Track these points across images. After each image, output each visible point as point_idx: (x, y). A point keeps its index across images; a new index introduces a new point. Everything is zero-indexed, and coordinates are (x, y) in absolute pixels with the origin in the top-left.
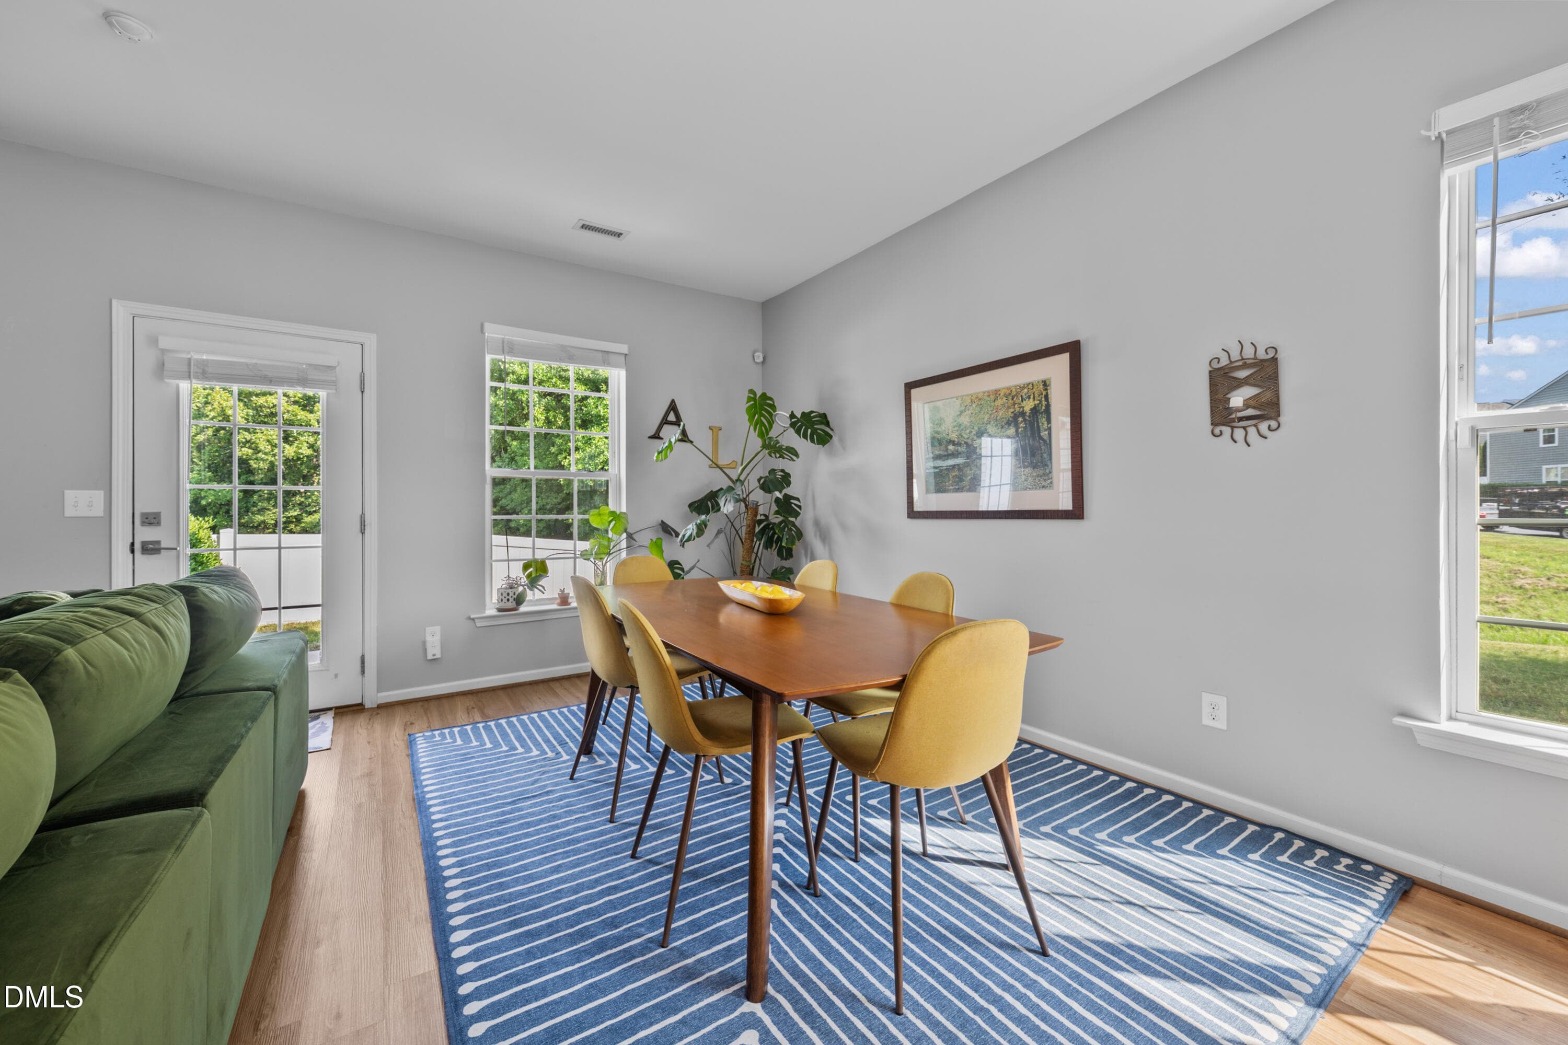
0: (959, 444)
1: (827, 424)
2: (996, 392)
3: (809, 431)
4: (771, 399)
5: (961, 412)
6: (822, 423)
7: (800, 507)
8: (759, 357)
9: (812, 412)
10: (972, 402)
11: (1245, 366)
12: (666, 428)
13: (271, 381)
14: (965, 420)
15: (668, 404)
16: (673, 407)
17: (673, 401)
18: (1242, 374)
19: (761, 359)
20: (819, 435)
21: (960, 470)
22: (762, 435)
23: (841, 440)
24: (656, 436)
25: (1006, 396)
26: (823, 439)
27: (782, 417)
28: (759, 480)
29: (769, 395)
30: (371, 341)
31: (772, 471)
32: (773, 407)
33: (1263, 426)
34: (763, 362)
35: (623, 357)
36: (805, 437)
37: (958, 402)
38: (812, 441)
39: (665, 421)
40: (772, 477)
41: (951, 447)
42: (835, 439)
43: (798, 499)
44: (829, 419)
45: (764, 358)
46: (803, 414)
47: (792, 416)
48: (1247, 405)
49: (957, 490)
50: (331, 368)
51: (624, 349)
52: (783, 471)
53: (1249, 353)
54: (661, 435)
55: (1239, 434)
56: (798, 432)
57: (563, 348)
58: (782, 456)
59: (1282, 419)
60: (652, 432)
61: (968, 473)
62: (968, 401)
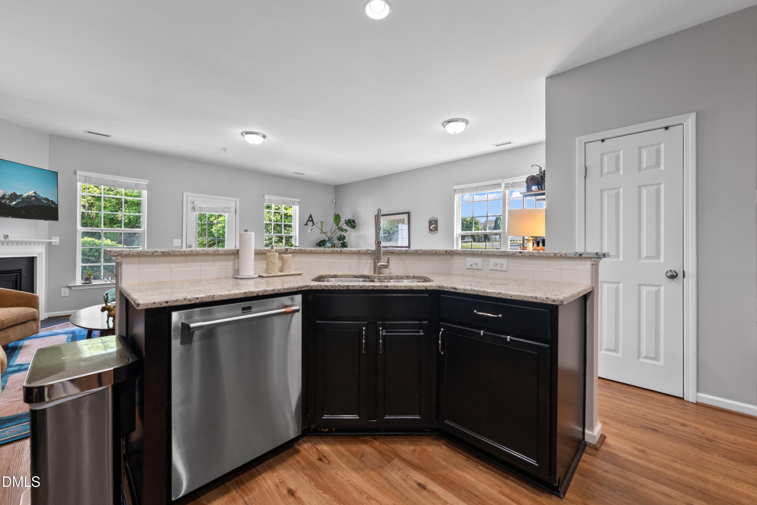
0: (387, 231)
1: (355, 223)
2: (395, 220)
3: (350, 225)
4: (339, 215)
5: (388, 224)
6: (353, 223)
7: (347, 245)
8: (334, 201)
9: (350, 219)
10: (390, 222)
11: (433, 221)
12: (309, 222)
13: (217, 212)
14: (388, 225)
15: (310, 215)
16: (311, 216)
17: (311, 215)
18: (433, 222)
19: (335, 202)
20: (353, 226)
21: (387, 237)
22: (337, 226)
23: (358, 227)
24: (306, 225)
25: (397, 221)
26: (354, 227)
27: (343, 220)
28: (337, 238)
29: (339, 214)
30: (238, 200)
31: (340, 235)
32: (340, 218)
33: (436, 232)
34: (335, 203)
35: (298, 203)
36: (349, 226)
37: (387, 221)
38: (351, 227)
39: (309, 220)
40: (340, 237)
41: (385, 232)
42: (357, 227)
43: (347, 243)
44: (355, 221)
45: (336, 202)
46: (348, 220)
47: (346, 221)
48: (433, 228)
49: (386, 242)
50: (229, 208)
51: (299, 200)
52: (343, 235)
53: (434, 219)
54: (308, 224)
55: (433, 233)
56: (347, 225)
57: (283, 201)
58: (343, 231)
59: (438, 231)
60: (305, 223)
61: (389, 238)
62: (389, 221)
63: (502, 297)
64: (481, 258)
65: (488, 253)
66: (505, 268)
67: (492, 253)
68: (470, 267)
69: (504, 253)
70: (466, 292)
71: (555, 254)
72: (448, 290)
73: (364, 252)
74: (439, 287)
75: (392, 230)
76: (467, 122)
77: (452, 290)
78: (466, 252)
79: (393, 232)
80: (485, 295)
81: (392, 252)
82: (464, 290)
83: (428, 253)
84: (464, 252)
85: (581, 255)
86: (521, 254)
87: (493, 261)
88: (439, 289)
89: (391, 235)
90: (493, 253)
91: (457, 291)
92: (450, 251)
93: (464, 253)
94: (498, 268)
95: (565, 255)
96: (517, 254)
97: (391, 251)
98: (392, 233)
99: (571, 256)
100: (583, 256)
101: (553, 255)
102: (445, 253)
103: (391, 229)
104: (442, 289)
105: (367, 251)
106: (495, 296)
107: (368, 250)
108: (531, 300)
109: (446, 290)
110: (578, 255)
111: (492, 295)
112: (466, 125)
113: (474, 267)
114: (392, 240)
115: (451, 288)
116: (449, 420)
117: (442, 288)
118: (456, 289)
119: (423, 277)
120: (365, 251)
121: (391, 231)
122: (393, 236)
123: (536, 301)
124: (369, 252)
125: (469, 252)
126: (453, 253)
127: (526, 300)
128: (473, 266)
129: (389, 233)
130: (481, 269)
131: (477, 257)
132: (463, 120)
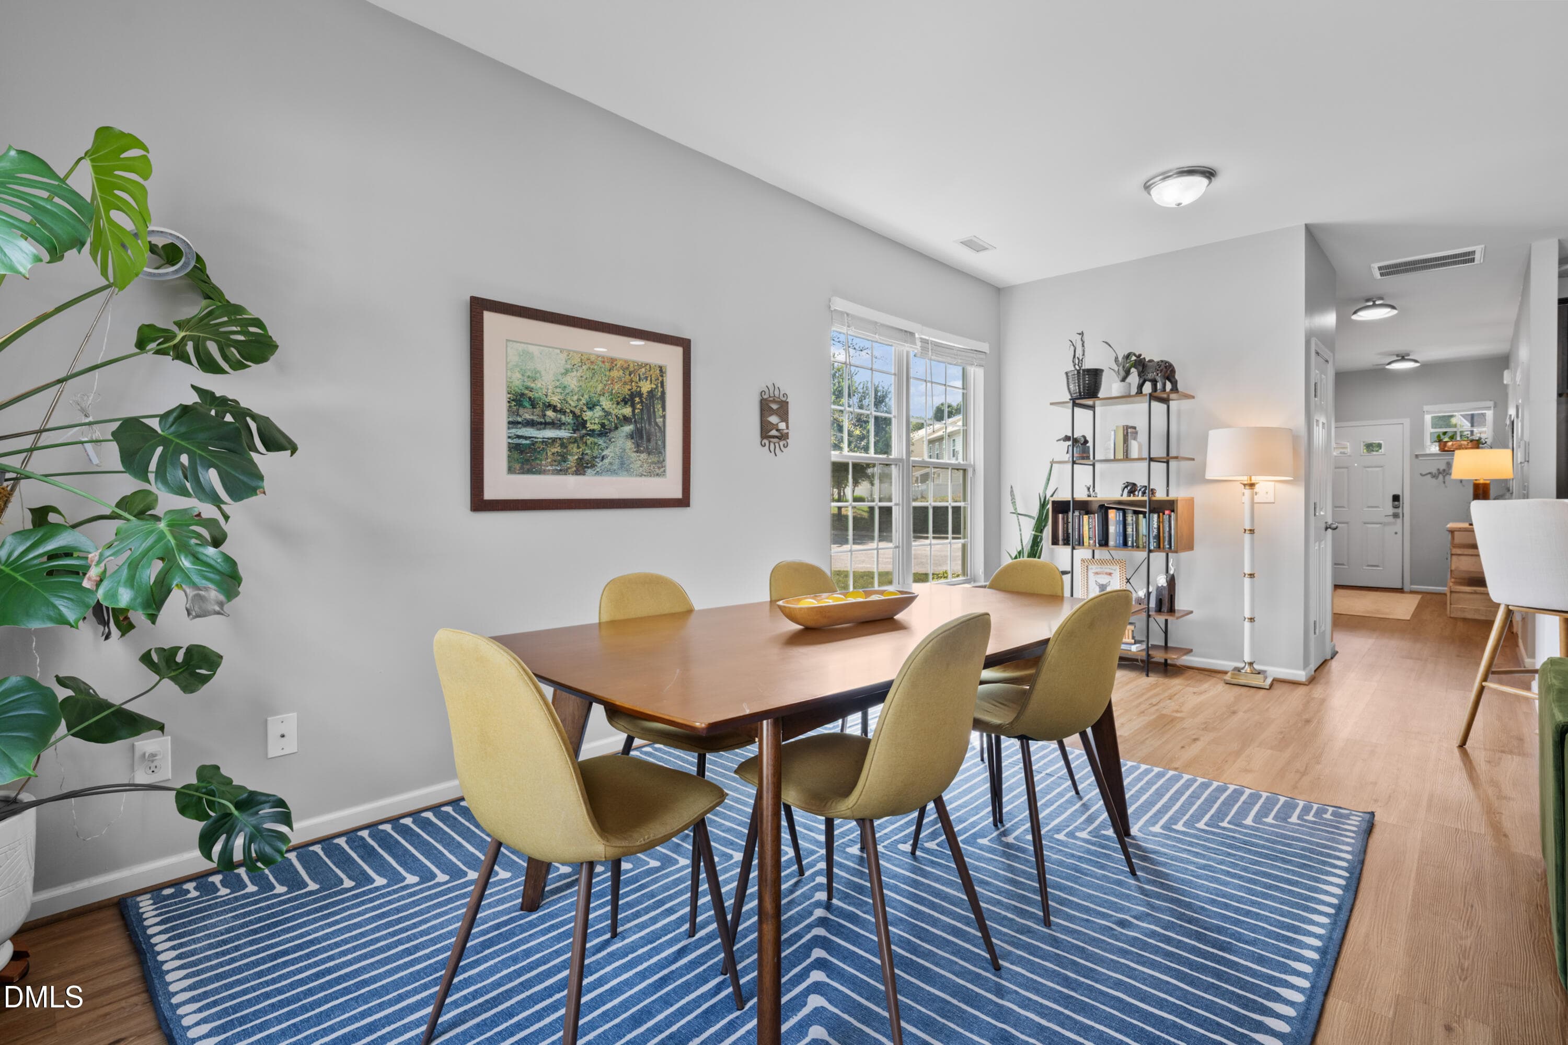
2: (613, 361)
5: (567, 371)
10: (582, 362)
11: (774, 401)
14: (572, 382)
18: (774, 406)
21: (563, 445)
25: (624, 369)
33: (782, 443)
41: (550, 413)
48: (775, 428)
53: (777, 393)
55: (772, 447)
59: (788, 441)
61: (575, 453)
62: (577, 360)
75: (598, 412)
79: (603, 425)
89: (590, 440)
98: (597, 427)
103: (591, 406)
114: (593, 466)
121: (588, 415)
122: (600, 441)
129: (580, 424)
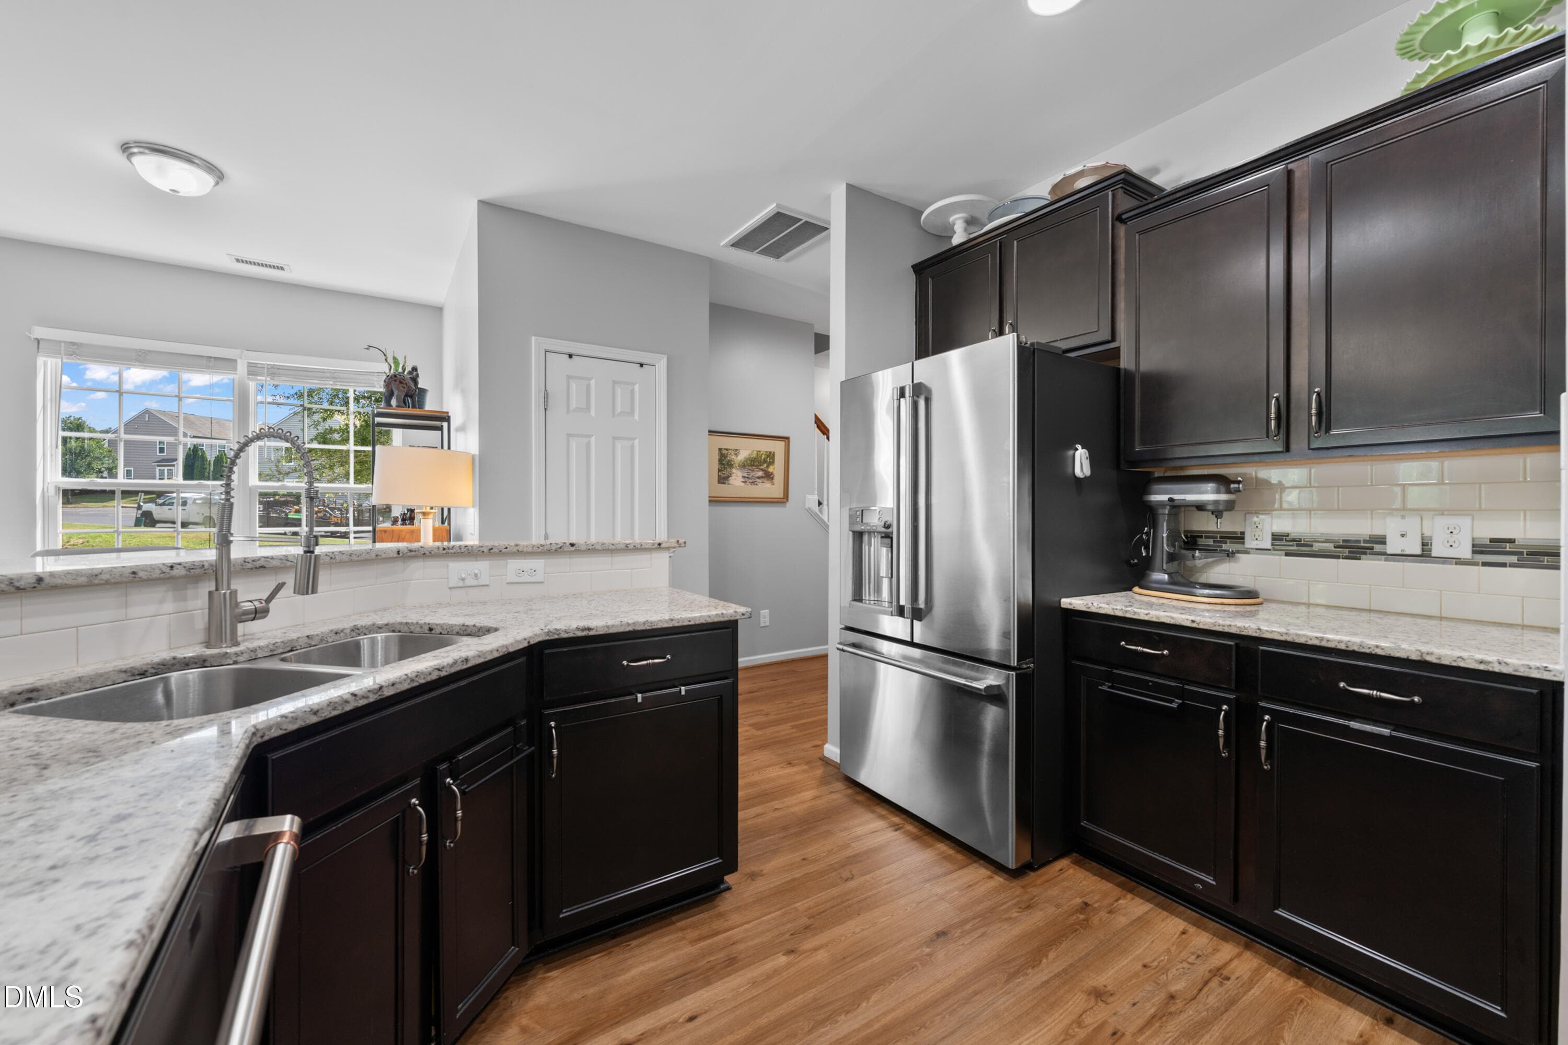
63: (677, 625)
64: (488, 562)
65: (508, 550)
66: (539, 577)
67: (515, 549)
68: (461, 584)
69: (541, 548)
70: (611, 631)
71: (627, 546)
72: (571, 635)
73: (156, 574)
74: (548, 633)
76: (220, 176)
77: (580, 634)
78: (451, 551)
80: (648, 628)
81: (263, 567)
82: (608, 627)
83: (359, 558)
84: (444, 549)
85: (659, 544)
86: (573, 549)
87: (514, 565)
88: (548, 638)
90: (517, 548)
91: (591, 633)
92: (406, 551)
93: (445, 552)
94: (526, 578)
95: (639, 546)
96: (566, 549)
97: (258, 564)
99: (647, 546)
100: (662, 546)
101: (623, 547)
102: (396, 555)
104: (556, 637)
105: (168, 570)
106: (666, 625)
107: (172, 567)
108: (716, 620)
109: (566, 636)
110: (656, 545)
111: (660, 626)
112: (217, 183)
113: (470, 581)
115: (578, 629)
116: (566, 908)
117: (554, 633)
118: (589, 629)
119: (387, 625)
120: (158, 572)
123: (722, 619)
124: (175, 572)
125: (460, 548)
126: (413, 554)
127: (710, 620)
128: (467, 581)
130: (487, 585)
131: (476, 561)
132: (210, 168)
